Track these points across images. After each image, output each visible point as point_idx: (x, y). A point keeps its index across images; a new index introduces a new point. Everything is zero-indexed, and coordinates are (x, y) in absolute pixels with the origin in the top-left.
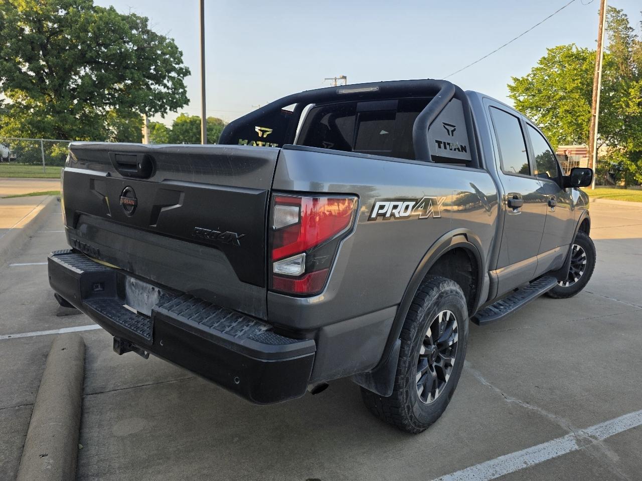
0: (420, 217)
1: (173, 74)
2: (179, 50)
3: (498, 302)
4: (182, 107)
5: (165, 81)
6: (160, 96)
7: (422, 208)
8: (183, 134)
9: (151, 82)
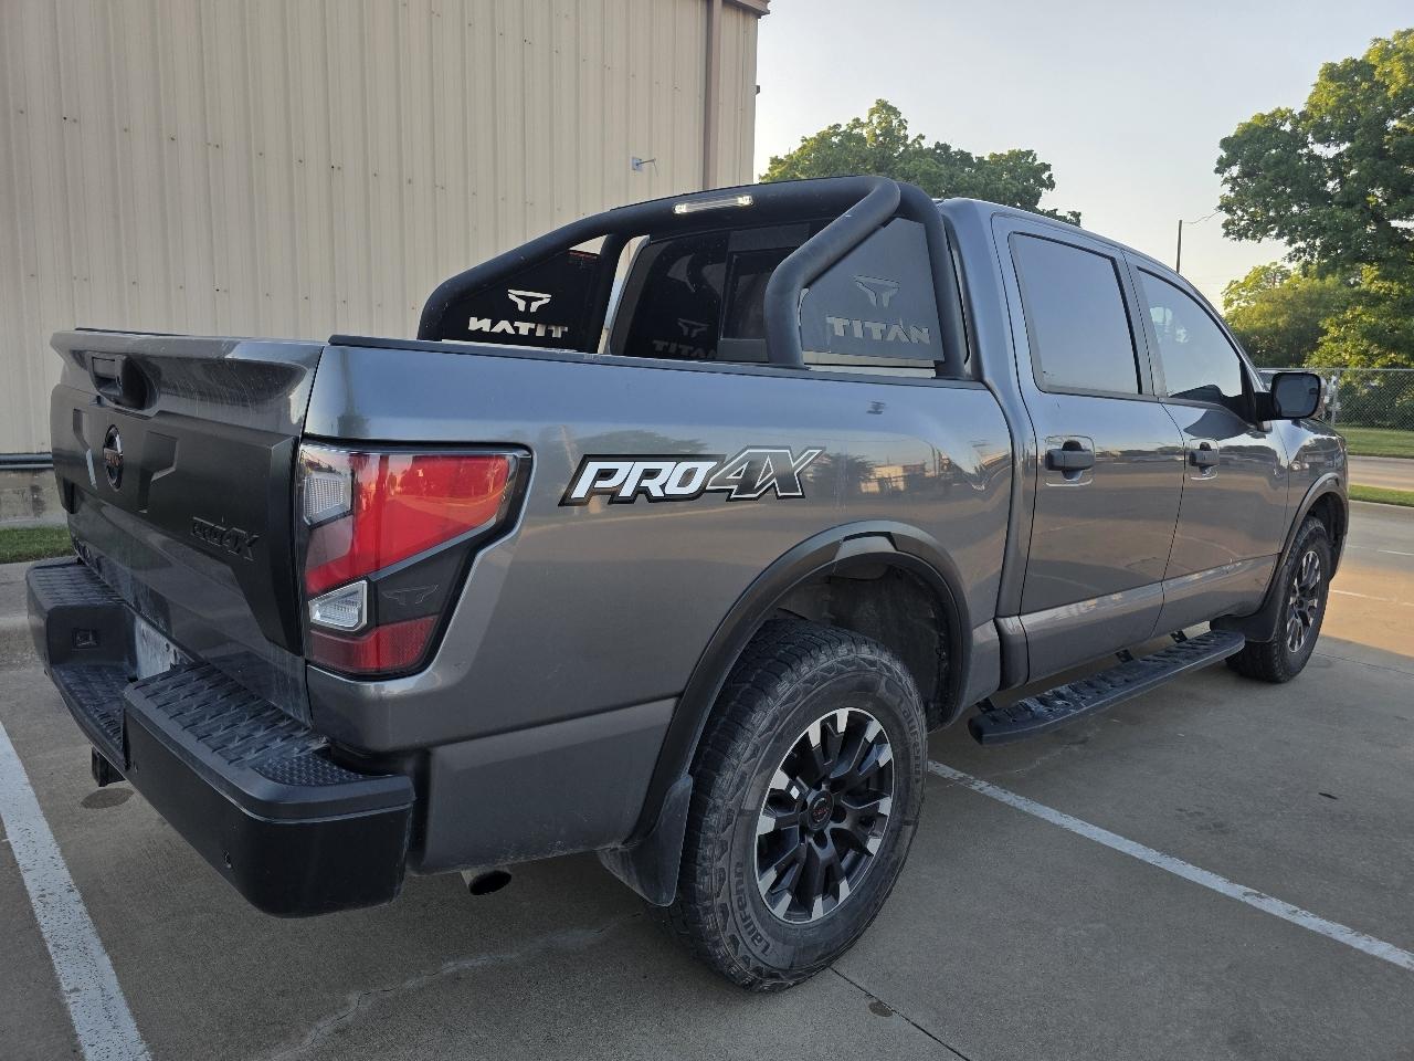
0: (733, 496)
3: (1056, 689)
7: (738, 474)
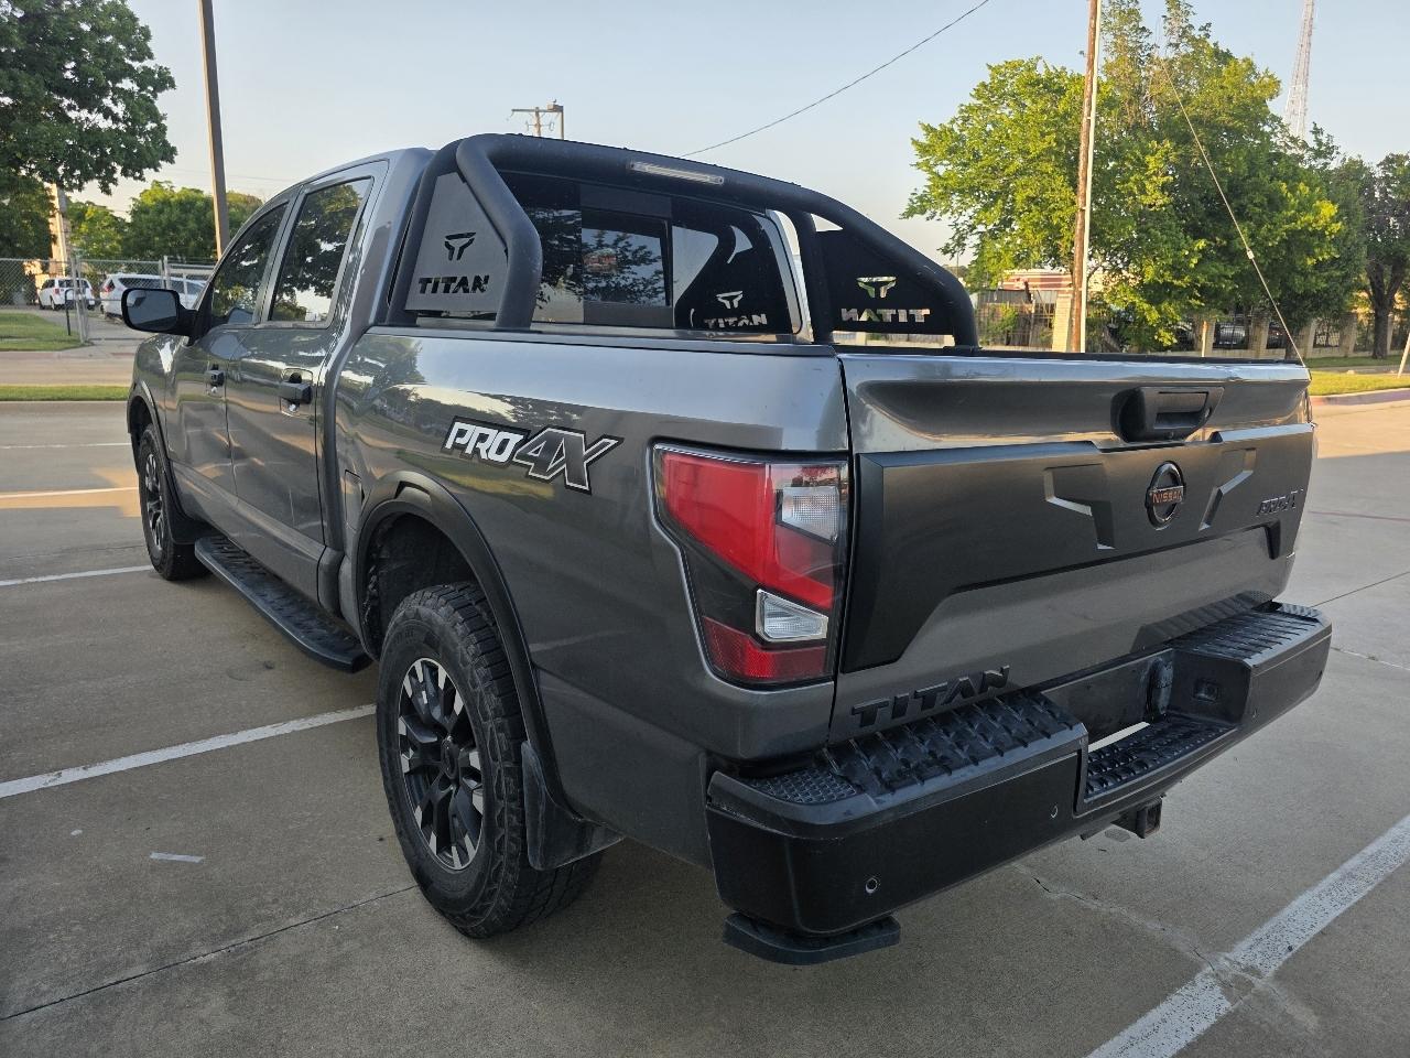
1: (127, 84)
2: (141, 23)
4: (156, 167)
5: (107, 102)
6: (93, 137)
8: (162, 234)
9: (66, 102)
